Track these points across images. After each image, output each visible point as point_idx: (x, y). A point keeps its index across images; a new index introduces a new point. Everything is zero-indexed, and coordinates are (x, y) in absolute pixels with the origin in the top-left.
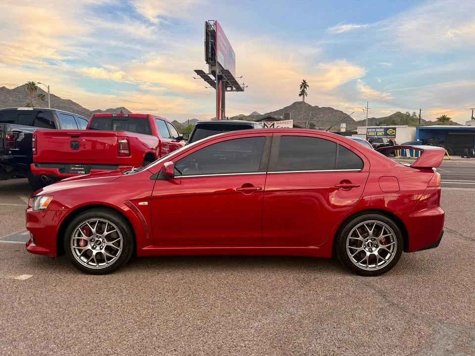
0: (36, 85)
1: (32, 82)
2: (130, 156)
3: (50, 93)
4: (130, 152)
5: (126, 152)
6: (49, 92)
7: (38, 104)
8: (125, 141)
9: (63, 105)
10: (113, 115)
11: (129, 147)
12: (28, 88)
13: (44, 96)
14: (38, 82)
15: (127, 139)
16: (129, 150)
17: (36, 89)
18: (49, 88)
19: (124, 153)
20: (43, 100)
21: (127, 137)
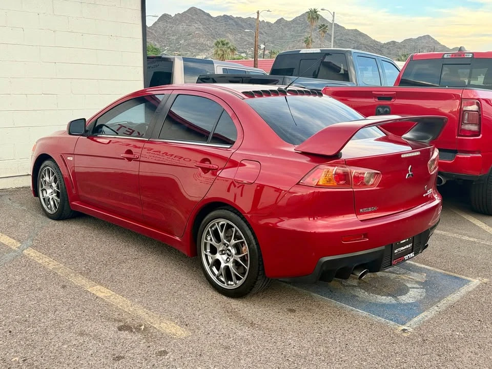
0: (318, 13)
1: (314, 9)
2: (479, 135)
3: (335, 22)
4: (480, 128)
5: (474, 128)
6: (333, 20)
7: (317, 38)
8: (474, 108)
9: (347, 37)
10: (446, 56)
11: (480, 119)
12: (309, 18)
13: (327, 26)
14: (322, 8)
15: (478, 104)
16: (480, 124)
17: (318, 18)
18: (333, 16)
19: (470, 131)
20: (324, 32)
21: (478, 99)
